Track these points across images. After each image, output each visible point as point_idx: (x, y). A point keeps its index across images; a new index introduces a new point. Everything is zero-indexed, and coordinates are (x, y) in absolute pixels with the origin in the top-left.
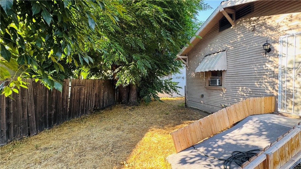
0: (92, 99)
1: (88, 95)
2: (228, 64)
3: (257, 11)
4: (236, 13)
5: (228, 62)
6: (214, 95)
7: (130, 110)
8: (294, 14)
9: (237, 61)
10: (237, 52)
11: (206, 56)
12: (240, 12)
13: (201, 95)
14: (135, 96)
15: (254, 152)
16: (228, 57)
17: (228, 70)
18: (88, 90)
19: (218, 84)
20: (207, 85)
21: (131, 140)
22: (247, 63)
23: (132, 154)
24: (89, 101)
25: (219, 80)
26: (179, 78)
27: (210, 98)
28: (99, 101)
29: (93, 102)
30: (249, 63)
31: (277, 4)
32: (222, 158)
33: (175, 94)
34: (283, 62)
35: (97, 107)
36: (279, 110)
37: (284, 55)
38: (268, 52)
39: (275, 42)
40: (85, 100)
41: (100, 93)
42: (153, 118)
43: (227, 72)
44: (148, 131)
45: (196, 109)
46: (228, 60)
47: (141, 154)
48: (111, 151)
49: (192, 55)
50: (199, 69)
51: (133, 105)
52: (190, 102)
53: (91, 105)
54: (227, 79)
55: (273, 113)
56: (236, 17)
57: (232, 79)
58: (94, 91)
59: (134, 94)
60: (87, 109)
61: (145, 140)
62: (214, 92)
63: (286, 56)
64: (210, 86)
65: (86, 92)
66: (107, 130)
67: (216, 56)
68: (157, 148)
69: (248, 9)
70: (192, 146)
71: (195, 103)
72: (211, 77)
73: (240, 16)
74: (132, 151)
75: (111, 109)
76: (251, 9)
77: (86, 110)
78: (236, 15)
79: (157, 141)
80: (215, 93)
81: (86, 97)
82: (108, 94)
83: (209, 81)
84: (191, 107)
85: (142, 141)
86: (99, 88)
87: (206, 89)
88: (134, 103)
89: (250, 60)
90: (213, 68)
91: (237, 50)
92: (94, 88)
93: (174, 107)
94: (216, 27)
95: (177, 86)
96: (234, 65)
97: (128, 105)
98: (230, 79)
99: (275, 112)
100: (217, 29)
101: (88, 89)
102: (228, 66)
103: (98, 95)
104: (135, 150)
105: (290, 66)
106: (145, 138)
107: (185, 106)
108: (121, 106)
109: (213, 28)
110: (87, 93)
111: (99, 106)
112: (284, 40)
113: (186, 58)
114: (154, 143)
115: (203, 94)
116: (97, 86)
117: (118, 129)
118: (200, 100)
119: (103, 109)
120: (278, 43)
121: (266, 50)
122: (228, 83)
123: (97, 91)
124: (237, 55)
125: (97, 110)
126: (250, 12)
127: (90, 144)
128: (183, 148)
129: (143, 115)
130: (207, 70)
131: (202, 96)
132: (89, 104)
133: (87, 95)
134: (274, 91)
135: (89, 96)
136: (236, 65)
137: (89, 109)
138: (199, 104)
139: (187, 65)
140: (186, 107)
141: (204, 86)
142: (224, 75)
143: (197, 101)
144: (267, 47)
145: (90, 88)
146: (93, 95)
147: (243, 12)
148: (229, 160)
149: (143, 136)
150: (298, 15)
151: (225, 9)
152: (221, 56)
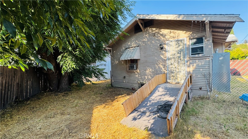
0: (12, 90)
1: (7, 85)
2: (141, 55)
3: (155, 25)
4: (144, 23)
5: (141, 54)
6: (132, 76)
7: (64, 96)
8: (172, 31)
9: (146, 53)
10: (146, 48)
11: (127, 49)
12: (147, 23)
13: (123, 77)
14: (67, 82)
15: (166, 104)
16: (141, 50)
17: (141, 59)
18: (7, 80)
19: (135, 69)
20: (128, 69)
21: (83, 119)
22: (152, 55)
23: (92, 129)
24: (8, 92)
25: (136, 66)
26: (102, 65)
27: (130, 78)
28: (22, 92)
29: (14, 93)
30: (153, 55)
31: (164, 24)
32: (154, 111)
33: (101, 78)
34: (168, 55)
35: (19, 99)
36: (168, 81)
37: (168, 51)
38: (162, 49)
39: (164, 44)
40: (3, 92)
41: (22, 82)
42: (91, 99)
43: (140, 60)
44: (94, 109)
45: (120, 87)
46: (141, 53)
47: (99, 127)
48: (70, 133)
49: (115, 47)
50: (123, 58)
51: (65, 91)
52: (115, 82)
53: (12, 97)
54: (141, 65)
55: (165, 83)
56: (144, 26)
57: (143, 65)
58: (15, 80)
59: (66, 80)
60: (6, 102)
61: (96, 116)
62: (133, 73)
63: (169, 52)
64: (129, 70)
65: (4, 82)
66: (50, 118)
67: (134, 49)
68: (108, 118)
69: (151, 22)
70: (134, 110)
71: (119, 83)
72: (130, 63)
73: (147, 26)
74: (90, 127)
75: (39, 99)
76: (152, 23)
77: (4, 104)
78: (144, 25)
79: (106, 114)
80: (133, 75)
81: (4, 88)
82: (32, 83)
83: (129, 66)
84: (116, 87)
85: (94, 117)
86: (21, 76)
87: (127, 72)
88: (65, 89)
89: (153, 53)
90: (133, 57)
91: (146, 47)
92: (14, 77)
93: (103, 88)
94: (132, 29)
95: (103, 71)
96: (145, 56)
97: (59, 92)
98: (142, 65)
99: (166, 82)
100: (133, 31)
101: (8, 78)
102: (141, 56)
103: (20, 85)
104: (92, 125)
105: (171, 57)
106: (94, 114)
107: (111, 86)
108: (51, 93)
109: (130, 30)
110: (6, 83)
111: (22, 97)
112: (168, 43)
113: (111, 49)
114: (104, 116)
115: (125, 76)
116: (19, 75)
117: (62, 114)
118: (123, 81)
119: (28, 99)
120: (166, 44)
121: (161, 48)
122: (141, 67)
123: (19, 80)
124: (146, 49)
125: (20, 101)
126: (152, 25)
127: (38, 135)
128: (130, 112)
129: (81, 98)
130: (129, 59)
131: (125, 77)
132: (9, 96)
133: (5, 85)
134: (165, 71)
135: (9, 86)
136: (146, 56)
137: (9, 103)
138: (122, 83)
139: (112, 54)
140: (113, 87)
141: (126, 70)
142: (139, 62)
143: (120, 82)
144: (161, 46)
145: (9, 77)
146: (14, 85)
147: (148, 24)
148: (157, 111)
149: (92, 114)
150: (173, 31)
151: (139, 19)
152: (137, 50)
